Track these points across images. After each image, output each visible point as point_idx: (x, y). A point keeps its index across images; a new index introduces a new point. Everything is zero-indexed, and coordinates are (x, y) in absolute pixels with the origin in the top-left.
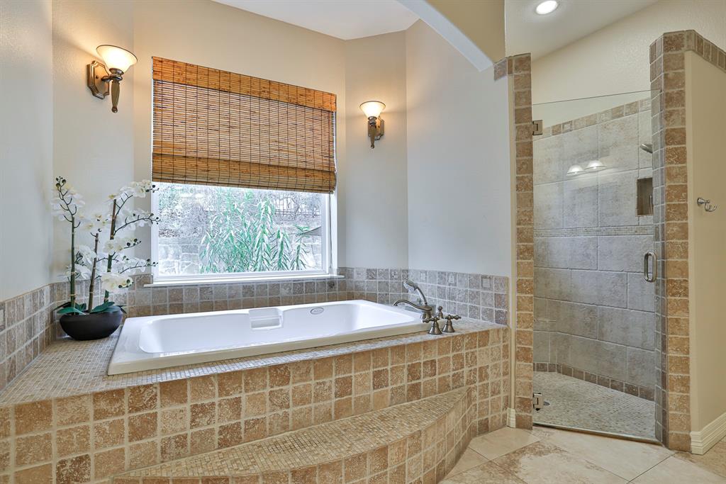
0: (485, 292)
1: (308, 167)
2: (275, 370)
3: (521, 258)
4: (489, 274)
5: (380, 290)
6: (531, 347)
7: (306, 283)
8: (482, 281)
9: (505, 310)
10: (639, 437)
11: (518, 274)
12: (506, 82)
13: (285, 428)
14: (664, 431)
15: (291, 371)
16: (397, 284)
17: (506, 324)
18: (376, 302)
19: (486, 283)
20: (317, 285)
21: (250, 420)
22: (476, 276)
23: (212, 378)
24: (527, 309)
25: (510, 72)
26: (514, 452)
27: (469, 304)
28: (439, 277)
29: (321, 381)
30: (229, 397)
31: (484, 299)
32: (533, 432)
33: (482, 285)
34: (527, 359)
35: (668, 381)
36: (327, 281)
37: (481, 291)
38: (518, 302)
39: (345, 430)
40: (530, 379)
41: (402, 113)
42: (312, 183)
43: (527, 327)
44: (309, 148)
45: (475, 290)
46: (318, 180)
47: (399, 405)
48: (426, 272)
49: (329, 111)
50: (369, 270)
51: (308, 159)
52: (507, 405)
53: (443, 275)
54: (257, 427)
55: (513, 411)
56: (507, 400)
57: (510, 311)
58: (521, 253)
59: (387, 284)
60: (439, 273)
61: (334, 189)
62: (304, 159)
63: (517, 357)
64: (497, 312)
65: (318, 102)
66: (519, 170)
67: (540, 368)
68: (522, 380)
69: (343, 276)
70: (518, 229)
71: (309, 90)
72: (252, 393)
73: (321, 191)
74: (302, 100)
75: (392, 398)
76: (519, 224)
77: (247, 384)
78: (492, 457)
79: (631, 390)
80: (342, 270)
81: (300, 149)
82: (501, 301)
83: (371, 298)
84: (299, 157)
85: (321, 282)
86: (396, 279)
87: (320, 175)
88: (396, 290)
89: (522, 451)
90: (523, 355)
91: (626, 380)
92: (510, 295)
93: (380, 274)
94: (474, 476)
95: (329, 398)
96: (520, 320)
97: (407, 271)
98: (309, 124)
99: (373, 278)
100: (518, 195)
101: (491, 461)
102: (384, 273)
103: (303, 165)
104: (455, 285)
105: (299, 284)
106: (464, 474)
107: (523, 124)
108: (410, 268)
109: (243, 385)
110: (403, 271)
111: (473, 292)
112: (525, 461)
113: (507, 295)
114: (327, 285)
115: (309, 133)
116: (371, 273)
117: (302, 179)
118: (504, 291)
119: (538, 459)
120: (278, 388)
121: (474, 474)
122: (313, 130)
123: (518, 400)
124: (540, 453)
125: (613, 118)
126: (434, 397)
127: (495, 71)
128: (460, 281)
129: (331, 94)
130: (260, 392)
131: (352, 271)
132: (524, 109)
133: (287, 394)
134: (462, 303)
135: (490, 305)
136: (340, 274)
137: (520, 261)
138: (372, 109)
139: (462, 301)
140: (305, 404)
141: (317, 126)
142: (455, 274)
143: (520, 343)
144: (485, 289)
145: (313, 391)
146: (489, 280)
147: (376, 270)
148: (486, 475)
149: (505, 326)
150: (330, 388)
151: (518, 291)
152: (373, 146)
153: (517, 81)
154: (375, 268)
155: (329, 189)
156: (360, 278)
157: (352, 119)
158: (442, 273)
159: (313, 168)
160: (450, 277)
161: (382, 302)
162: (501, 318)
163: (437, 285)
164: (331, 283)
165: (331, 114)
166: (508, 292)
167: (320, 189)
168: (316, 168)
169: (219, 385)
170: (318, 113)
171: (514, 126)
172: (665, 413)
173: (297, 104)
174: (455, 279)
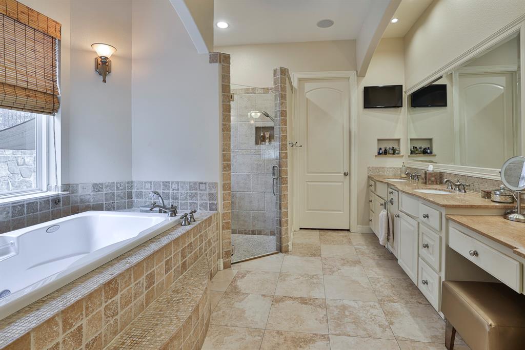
0: (201, 192)
1: (30, 87)
2: (109, 286)
3: (225, 171)
4: (204, 181)
5: (106, 200)
6: (230, 221)
7: (28, 204)
8: (199, 186)
9: (215, 202)
10: (271, 253)
11: (223, 180)
12: (216, 66)
13: (115, 333)
14: (280, 246)
15: (119, 282)
16: (122, 194)
17: (217, 210)
18: (103, 210)
19: (203, 187)
20: (41, 204)
21: (90, 341)
22: (195, 183)
23: (56, 318)
24: (227, 200)
25: (220, 62)
26: (232, 282)
27: (189, 202)
28: (163, 185)
29: (137, 281)
30: (72, 330)
31: (201, 197)
32: (232, 268)
33: (199, 189)
34: (228, 228)
35: (282, 223)
36: (51, 198)
37: (199, 192)
38: (224, 196)
39: (160, 311)
40: (230, 239)
41: (127, 60)
42: (34, 104)
43: (228, 210)
44: (30, 69)
45: (194, 192)
46: (41, 101)
47: (178, 280)
48: (151, 182)
49: (52, 37)
50: (95, 185)
51: (30, 79)
52: (219, 258)
53: (167, 184)
54: (95, 344)
55: (222, 260)
56: (219, 254)
57: (219, 202)
58: (225, 168)
59: (113, 194)
60: (163, 182)
61: (57, 112)
62: (25, 78)
63: (223, 229)
64: (210, 204)
65: (43, 25)
66: (224, 119)
67: (233, 232)
68: (226, 241)
69: (68, 192)
70: (223, 154)
71: (32, 10)
72: (92, 315)
73: (42, 112)
74: (24, 18)
75: (174, 276)
76: (223, 151)
77: (87, 309)
78: (224, 289)
79: (253, 233)
80: (66, 187)
81: (19, 68)
82: (212, 196)
83: (98, 207)
84: (19, 76)
85: (44, 201)
86: (121, 189)
87: (42, 96)
88: (122, 198)
89: (235, 280)
90: (226, 226)
91: (251, 228)
92: (219, 192)
93: (106, 187)
94: (224, 304)
95: (142, 293)
96: (224, 207)
97: (132, 182)
98: (30, 44)
99: (99, 191)
100: (223, 134)
101: (225, 292)
102: (110, 185)
103: (24, 85)
104: (178, 189)
105: (20, 206)
106: (218, 305)
107: (226, 94)
108: (133, 180)
109: (84, 312)
110: (128, 183)
111: (192, 193)
112: (239, 283)
113: (217, 193)
114: (51, 203)
115: (31, 54)
116: (97, 187)
117: (22, 98)
118: (215, 191)
119: (243, 280)
120: (110, 301)
121: (223, 302)
122: (35, 51)
123: (224, 253)
124: (243, 277)
125: (245, 93)
126: (192, 266)
127: (210, 58)
128: (182, 187)
129: (56, 22)
130: (97, 311)
131: (77, 186)
132: (226, 85)
133: (117, 303)
134: (183, 202)
135: (205, 200)
136: (63, 191)
137: (224, 172)
138: (104, 51)
139: (184, 200)
140: (128, 305)
141: (39, 48)
142: (178, 183)
143: (224, 220)
144: (201, 190)
145: (133, 291)
146: (204, 185)
147: (102, 184)
148: (229, 300)
149: (216, 212)
150: (143, 284)
151: (223, 190)
152: (104, 81)
153: (223, 68)
154: (101, 182)
155: (52, 111)
156: (85, 192)
157: (76, 51)
158: (166, 182)
159: (35, 88)
160: (173, 184)
161: (109, 210)
162: (213, 207)
163: (162, 191)
164: (56, 200)
165: (53, 41)
166: (217, 191)
167: (42, 110)
168: (39, 89)
169: (63, 322)
170: (39, 36)
171: (221, 94)
172: (281, 238)
173: (17, 20)
174: (178, 185)
